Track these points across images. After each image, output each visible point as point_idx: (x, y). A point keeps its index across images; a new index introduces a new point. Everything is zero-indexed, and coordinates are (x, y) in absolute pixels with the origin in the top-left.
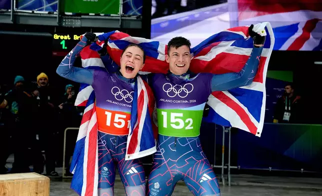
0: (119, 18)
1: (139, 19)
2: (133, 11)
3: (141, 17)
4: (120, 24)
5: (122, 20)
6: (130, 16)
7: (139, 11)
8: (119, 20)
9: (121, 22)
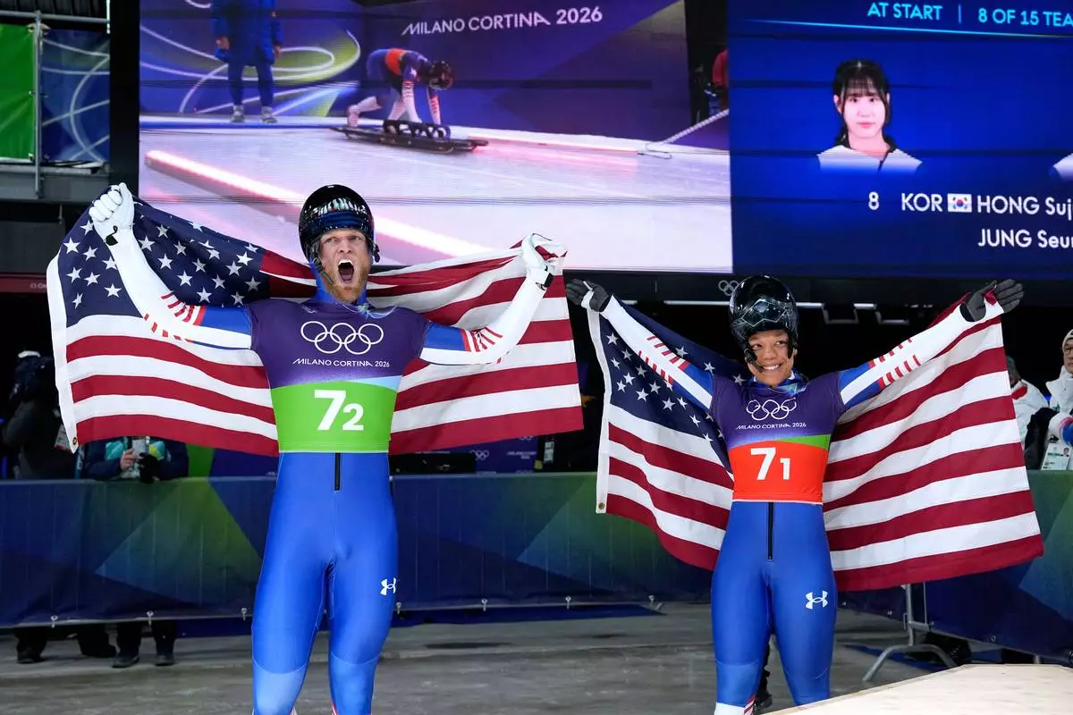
0: (35, 169)
1: (98, 174)
2: (81, 149)
3: (107, 169)
4: (37, 188)
5: (42, 175)
6: (69, 165)
7: (99, 150)
8: (33, 175)
9: (41, 183)
